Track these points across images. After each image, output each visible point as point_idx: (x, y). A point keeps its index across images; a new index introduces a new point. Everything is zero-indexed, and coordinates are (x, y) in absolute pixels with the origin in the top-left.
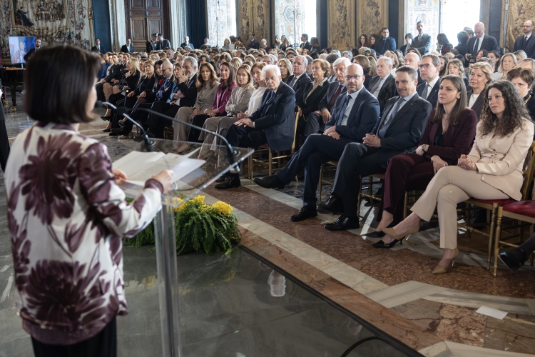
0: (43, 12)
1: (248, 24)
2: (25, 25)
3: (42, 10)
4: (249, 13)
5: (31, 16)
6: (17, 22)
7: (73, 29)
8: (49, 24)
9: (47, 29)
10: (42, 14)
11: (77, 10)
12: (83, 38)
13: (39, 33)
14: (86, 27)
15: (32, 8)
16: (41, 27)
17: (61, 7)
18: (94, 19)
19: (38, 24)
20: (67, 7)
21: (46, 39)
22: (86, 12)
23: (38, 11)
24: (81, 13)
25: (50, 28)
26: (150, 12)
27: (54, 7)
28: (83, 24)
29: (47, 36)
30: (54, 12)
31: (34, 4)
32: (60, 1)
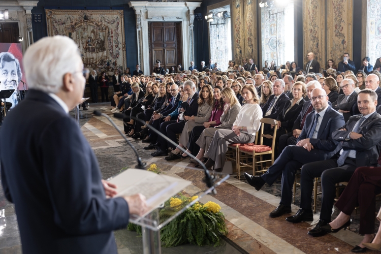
0: (90, 46)
1: (241, 52)
4: (241, 44)
5: (81, 50)
7: (111, 58)
8: (94, 55)
9: (93, 59)
10: (89, 48)
11: (114, 44)
12: (118, 65)
13: (87, 61)
14: (121, 57)
15: (83, 44)
16: (88, 57)
17: (103, 42)
18: (126, 50)
19: (86, 55)
20: (107, 42)
21: (92, 66)
22: (120, 46)
23: (87, 45)
24: (117, 46)
25: (95, 58)
26: (168, 44)
27: (98, 42)
28: (118, 54)
29: (93, 63)
30: (98, 46)
31: (84, 40)
32: (102, 38)
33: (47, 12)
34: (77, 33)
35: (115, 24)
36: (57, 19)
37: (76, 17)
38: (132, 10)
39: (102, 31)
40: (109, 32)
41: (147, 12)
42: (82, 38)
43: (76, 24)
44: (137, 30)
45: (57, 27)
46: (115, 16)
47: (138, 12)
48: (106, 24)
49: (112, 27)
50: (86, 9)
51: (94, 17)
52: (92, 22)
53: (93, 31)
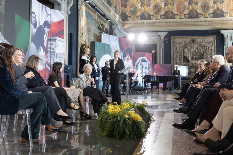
0: (195, 57)
2: (187, 62)
3: (194, 56)
5: (189, 58)
6: (184, 61)
9: (196, 64)
10: (194, 57)
11: (209, 56)
13: (192, 65)
15: (190, 55)
16: (193, 63)
17: (202, 55)
19: (192, 62)
20: (205, 54)
21: (195, 68)
23: (193, 56)
25: (197, 63)
27: (199, 54)
29: (195, 66)
30: (199, 56)
31: (191, 53)
32: (202, 52)
33: (172, 38)
34: (188, 49)
35: (211, 44)
36: (177, 42)
37: (188, 40)
38: (222, 36)
39: (203, 48)
40: (206, 49)
41: (232, 36)
42: (190, 52)
43: (187, 44)
44: (225, 47)
45: (177, 46)
46: (211, 39)
47: (225, 36)
48: (205, 44)
49: (209, 45)
50: (193, 35)
51: (198, 40)
52: (197, 43)
53: (197, 48)
